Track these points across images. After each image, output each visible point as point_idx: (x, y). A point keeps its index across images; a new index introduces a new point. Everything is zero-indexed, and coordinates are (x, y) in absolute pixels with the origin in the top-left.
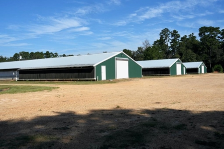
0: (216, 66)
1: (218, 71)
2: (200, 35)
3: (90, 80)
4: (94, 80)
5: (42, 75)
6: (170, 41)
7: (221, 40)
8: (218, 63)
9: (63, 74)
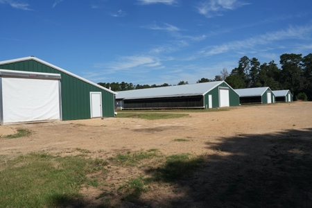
0: (300, 95)
1: (302, 99)
2: (281, 62)
3: (199, 109)
4: (203, 109)
5: (147, 104)
6: (250, 69)
7: (303, 68)
8: (302, 91)
9: (170, 103)
